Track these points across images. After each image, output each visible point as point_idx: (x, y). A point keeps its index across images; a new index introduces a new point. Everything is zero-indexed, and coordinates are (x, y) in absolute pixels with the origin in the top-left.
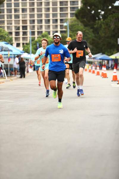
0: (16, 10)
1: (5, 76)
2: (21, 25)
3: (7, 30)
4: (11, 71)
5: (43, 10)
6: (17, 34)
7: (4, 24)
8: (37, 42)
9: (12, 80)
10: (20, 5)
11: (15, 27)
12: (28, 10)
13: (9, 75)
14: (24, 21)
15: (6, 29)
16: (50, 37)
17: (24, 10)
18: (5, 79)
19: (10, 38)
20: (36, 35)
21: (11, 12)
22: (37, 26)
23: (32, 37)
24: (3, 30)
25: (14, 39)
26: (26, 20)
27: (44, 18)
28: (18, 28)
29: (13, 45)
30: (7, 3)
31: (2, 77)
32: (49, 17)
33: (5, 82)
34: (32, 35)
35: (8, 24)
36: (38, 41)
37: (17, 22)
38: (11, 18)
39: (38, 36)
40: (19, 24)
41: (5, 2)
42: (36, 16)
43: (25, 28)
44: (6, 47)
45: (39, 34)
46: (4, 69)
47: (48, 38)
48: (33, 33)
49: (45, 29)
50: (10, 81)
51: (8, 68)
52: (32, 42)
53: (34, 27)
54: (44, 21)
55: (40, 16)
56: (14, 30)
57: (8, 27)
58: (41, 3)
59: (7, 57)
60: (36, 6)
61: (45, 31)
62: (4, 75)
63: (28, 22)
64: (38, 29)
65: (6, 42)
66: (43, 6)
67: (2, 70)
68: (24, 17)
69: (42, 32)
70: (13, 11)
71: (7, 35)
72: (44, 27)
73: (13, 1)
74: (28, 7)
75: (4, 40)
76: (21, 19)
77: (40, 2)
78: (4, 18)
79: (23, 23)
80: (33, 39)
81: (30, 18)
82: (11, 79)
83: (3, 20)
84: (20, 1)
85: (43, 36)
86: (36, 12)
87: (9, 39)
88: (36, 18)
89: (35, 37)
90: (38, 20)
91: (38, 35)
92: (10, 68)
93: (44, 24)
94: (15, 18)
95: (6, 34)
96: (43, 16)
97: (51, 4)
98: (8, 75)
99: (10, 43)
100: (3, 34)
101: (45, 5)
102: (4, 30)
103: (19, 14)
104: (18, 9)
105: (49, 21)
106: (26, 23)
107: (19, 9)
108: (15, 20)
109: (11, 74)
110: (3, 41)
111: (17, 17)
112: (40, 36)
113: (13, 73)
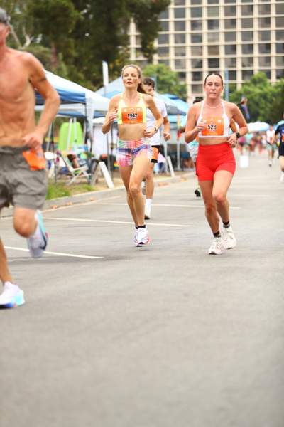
0: (195, 25)
1: (170, 171)
2: (205, 56)
3: (176, 68)
4: (184, 158)
5: (256, 23)
6: (197, 76)
7: (168, 56)
8: (240, 95)
9: (185, 179)
10: (205, 12)
11: (193, 61)
12: (222, 24)
13: (179, 168)
14: (213, 49)
15: (172, 65)
16: (270, 83)
17: (212, 24)
18: (170, 176)
19: (182, 85)
20: (239, 80)
21: (183, 29)
22: (242, 58)
23: (230, 84)
24: (165, 68)
25: (189, 88)
26: (217, 47)
27: (256, 41)
28: (200, 64)
29: (188, 100)
30: (175, 9)
31: (163, 172)
32: (269, 39)
33: (170, 184)
34: (230, 79)
35: (176, 55)
36: (242, 92)
37: (197, 50)
38: (184, 41)
39: (244, 82)
40: (201, 54)
41: (172, 6)
42: (239, 37)
43: (214, 63)
44: (173, 105)
45: (246, 77)
46: (169, 154)
47: (265, 85)
48: (232, 75)
49: (260, 65)
50: (180, 181)
51: (176, 153)
52: (231, 95)
53: (234, 60)
54: (256, 49)
55: (248, 35)
56: (189, 69)
57: (177, 63)
58: (251, 8)
59: (175, 129)
60: (239, 15)
61: (260, 70)
62: (167, 167)
63: (222, 50)
64: (243, 66)
65: (174, 94)
66: (256, 14)
67: (164, 155)
68: (213, 40)
69: (252, 72)
70: (188, 25)
71: (175, 80)
72: (256, 61)
73: (188, 4)
74: (222, 16)
75: (167, 90)
76: (205, 42)
77: (249, 6)
78: (168, 43)
79: (210, 53)
80: (232, 89)
81: (226, 40)
82: (182, 178)
83: (166, 45)
84: (205, 4)
85: (255, 82)
86: (239, 28)
87: (179, 89)
88: (239, 41)
89: (236, 84)
90: (243, 46)
91: (243, 78)
92: (180, 152)
93: (256, 53)
94: (193, 42)
95: (171, 78)
96: (256, 36)
97: (273, 9)
98: (176, 169)
99: (180, 97)
100: (166, 77)
101: (261, 13)
102: (168, 69)
103: (201, 34)
104: (199, 22)
105: (268, 47)
106: (217, 53)
107: (201, 21)
108: (192, 47)
109: (183, 166)
110: (165, 93)
111: (197, 38)
112: (248, 81)
113: (186, 163)
